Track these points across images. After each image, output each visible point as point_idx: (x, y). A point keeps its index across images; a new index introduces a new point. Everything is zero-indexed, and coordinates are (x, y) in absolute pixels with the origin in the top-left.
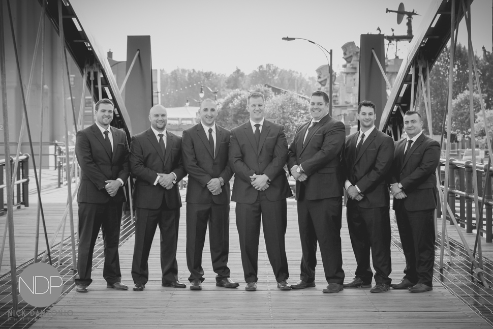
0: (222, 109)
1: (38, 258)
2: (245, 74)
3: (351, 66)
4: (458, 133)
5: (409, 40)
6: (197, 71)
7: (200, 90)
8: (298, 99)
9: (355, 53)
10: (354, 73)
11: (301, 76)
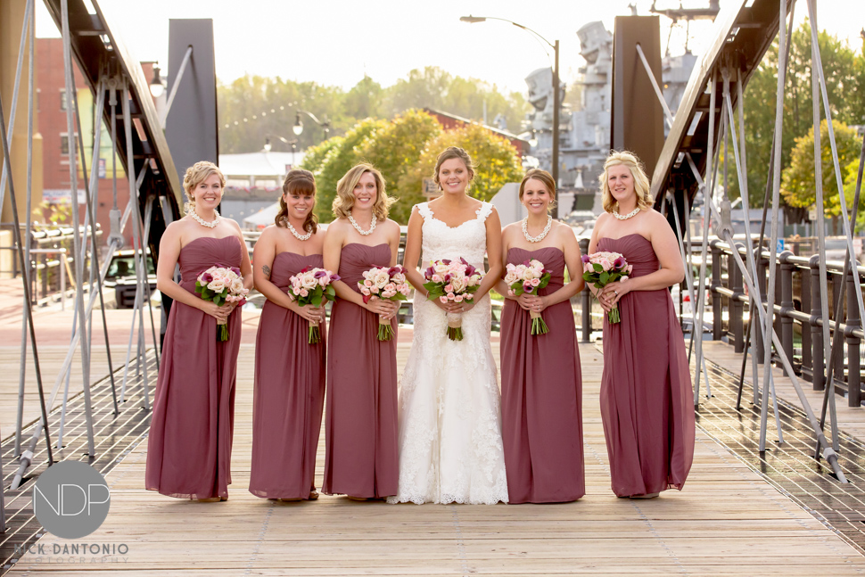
0: (340, 156)
1: (23, 432)
2: (383, 87)
3: (596, 71)
4: (811, 205)
5: (713, 17)
6: (285, 82)
7: (295, 119)
8: (491, 137)
9: (604, 44)
10: (601, 85)
11: (495, 90)
